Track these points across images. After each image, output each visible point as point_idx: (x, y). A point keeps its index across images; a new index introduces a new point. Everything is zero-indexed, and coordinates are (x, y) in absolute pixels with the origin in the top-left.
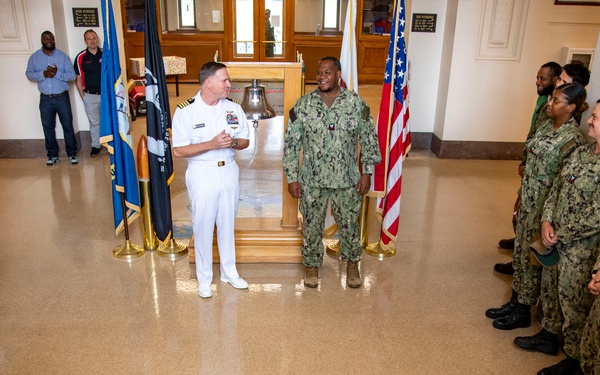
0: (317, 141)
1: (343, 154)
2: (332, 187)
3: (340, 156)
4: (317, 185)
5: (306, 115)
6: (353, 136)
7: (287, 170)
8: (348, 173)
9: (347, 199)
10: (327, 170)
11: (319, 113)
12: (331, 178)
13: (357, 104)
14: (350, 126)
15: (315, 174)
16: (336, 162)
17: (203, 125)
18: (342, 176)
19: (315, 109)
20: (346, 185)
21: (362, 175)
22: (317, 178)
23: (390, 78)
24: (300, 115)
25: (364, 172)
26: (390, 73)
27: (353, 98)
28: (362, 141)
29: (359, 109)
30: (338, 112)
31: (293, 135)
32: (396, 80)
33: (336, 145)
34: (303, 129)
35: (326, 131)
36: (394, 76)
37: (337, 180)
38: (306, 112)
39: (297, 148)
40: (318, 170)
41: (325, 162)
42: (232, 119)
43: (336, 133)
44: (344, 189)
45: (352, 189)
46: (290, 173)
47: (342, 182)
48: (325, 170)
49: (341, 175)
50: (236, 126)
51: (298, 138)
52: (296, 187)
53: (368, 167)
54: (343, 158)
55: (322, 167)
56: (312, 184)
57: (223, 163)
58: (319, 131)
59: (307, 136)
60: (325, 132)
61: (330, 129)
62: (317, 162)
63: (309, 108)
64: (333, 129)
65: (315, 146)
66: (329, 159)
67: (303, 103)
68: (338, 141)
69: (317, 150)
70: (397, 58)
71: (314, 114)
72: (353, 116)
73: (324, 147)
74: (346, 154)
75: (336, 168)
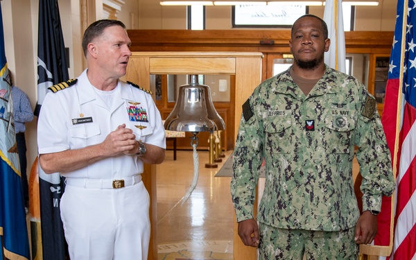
0: (285, 149)
1: (329, 172)
2: (307, 227)
3: (324, 175)
4: (285, 224)
5: (267, 106)
6: (348, 144)
7: (237, 200)
8: (337, 205)
9: (334, 253)
10: (301, 199)
11: (289, 103)
12: (307, 213)
13: (355, 90)
14: (340, 124)
15: (281, 205)
16: (316, 185)
17: (90, 120)
18: (326, 210)
19: (282, 97)
20: (334, 227)
21: (361, 213)
22: (284, 213)
23: (396, 71)
24: (258, 109)
25: (365, 208)
26: (397, 63)
27: (346, 82)
28: (362, 155)
29: (357, 98)
30: (321, 101)
31: (247, 143)
32: (406, 76)
33: (316, 156)
34: (262, 132)
35: (300, 133)
36: (403, 69)
37: (318, 216)
38: (268, 102)
39: (255, 165)
40: (286, 198)
41: (298, 185)
42: (137, 114)
43: (317, 135)
44: (328, 234)
45: (341, 236)
46: (241, 204)
47: (326, 220)
48: (298, 199)
49: (324, 207)
50: (143, 124)
51: (256, 147)
52: (250, 228)
53: (373, 199)
54: (329, 178)
55: (293, 193)
56: (277, 224)
57: (122, 184)
58: (288, 132)
59: (270, 142)
60: (297, 134)
61: (307, 128)
62: (284, 185)
63: (272, 96)
64: (312, 128)
65: (282, 159)
66: (304, 179)
67: (264, 90)
68: (320, 150)
69: (285, 165)
70: (408, 40)
71: (280, 105)
72: (348, 107)
73: (296, 159)
74: (335, 174)
75: (316, 194)
